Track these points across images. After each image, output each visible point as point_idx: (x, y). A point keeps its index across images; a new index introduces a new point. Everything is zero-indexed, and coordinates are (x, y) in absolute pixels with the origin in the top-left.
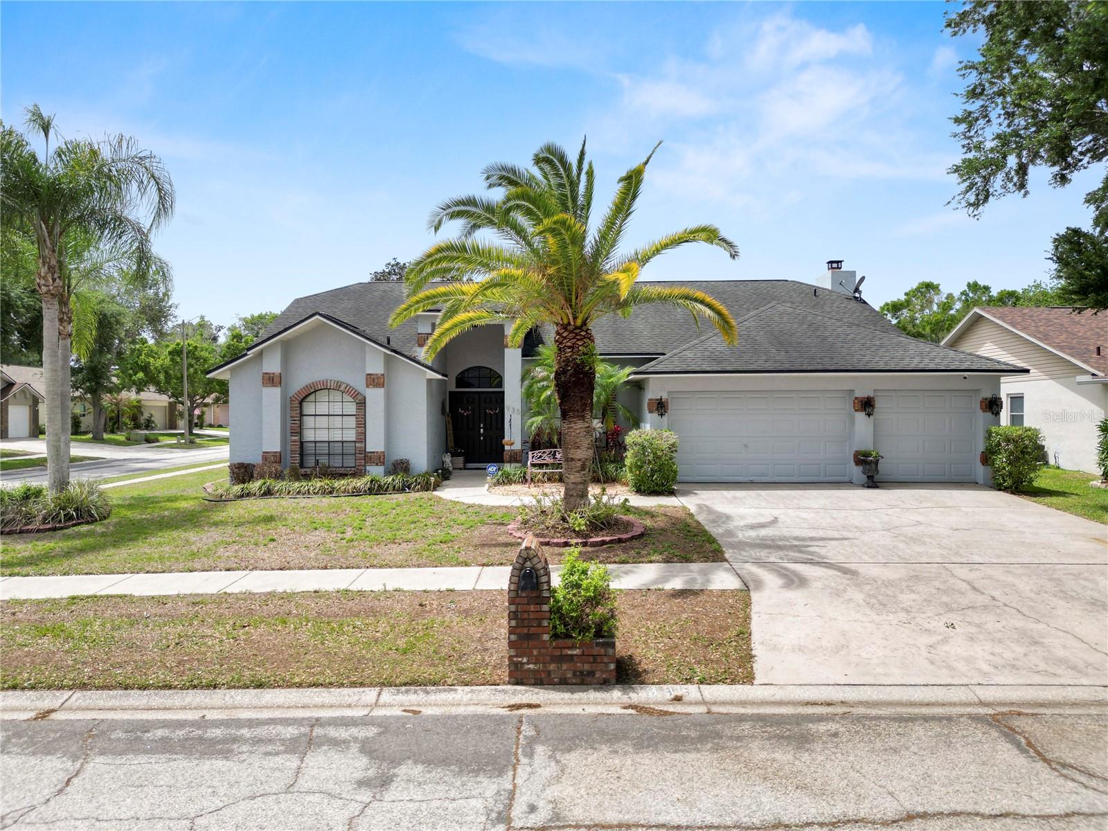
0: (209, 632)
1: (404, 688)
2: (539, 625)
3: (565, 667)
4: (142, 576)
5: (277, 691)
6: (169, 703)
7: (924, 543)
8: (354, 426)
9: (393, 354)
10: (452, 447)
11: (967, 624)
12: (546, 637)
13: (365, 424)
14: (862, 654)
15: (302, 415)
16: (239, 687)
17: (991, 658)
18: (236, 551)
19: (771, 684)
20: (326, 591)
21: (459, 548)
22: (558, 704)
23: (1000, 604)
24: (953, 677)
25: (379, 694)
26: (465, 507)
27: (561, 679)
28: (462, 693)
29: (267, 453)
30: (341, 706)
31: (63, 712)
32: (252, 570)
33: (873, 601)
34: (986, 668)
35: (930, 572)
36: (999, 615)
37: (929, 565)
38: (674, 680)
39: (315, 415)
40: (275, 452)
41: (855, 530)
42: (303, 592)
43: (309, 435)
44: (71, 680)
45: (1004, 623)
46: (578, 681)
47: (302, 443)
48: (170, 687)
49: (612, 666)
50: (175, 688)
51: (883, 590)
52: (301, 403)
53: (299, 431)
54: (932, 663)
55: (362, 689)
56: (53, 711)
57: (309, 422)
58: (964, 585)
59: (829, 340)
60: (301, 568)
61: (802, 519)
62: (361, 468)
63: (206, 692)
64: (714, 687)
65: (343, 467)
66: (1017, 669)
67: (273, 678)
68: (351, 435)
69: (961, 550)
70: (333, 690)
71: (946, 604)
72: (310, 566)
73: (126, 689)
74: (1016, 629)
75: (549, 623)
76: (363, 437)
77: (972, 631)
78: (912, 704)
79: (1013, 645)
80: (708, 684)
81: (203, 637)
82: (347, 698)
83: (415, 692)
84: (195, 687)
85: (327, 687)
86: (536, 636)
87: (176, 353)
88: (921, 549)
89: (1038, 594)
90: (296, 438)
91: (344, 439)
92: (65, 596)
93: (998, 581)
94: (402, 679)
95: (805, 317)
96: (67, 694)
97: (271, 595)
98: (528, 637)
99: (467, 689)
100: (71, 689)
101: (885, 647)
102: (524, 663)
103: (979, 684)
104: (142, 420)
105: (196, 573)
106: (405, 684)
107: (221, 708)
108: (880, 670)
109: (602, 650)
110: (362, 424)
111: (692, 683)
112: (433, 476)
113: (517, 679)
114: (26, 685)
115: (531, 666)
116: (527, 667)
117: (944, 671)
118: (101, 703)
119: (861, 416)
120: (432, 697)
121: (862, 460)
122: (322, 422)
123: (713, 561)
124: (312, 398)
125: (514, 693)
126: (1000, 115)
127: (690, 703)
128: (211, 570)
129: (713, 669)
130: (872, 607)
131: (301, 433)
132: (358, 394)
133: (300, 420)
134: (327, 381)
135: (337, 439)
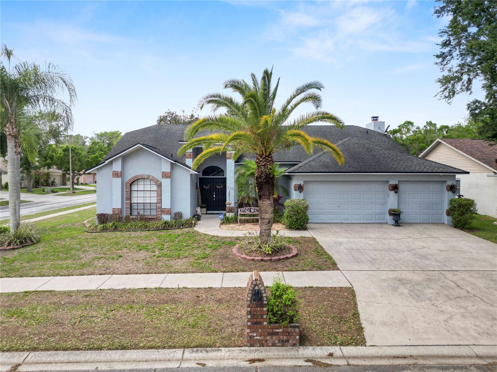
0: (95, 314)
1: (195, 349)
2: (262, 317)
3: (274, 338)
4: (58, 278)
5: (132, 351)
6: (78, 358)
7: (428, 259)
8: (156, 196)
9: (175, 162)
10: (200, 204)
11: (459, 307)
12: (265, 323)
13: (161, 195)
14: (414, 326)
15: (131, 191)
16: (113, 349)
17: (475, 328)
18: (103, 263)
19: (375, 346)
20: (150, 288)
21: (211, 262)
22: (273, 358)
23: (472, 295)
24: (460, 340)
25: (183, 353)
26: (210, 237)
27: (272, 344)
28: (224, 352)
29: (115, 209)
30: (165, 360)
31: (25, 366)
32: (112, 274)
33: (413, 294)
34: (476, 335)
35: (435, 276)
36: (473, 302)
37: (433, 272)
38: (328, 344)
39: (137, 191)
40: (118, 209)
41: (395, 251)
42: (139, 289)
43: (134, 200)
44: (28, 345)
45: (476, 307)
46: (281, 345)
47: (131, 204)
48: (78, 349)
49: (298, 337)
50: (81, 349)
51: (416, 287)
52: (131, 185)
53: (130, 198)
54: (448, 331)
55: (174, 350)
56: (19, 365)
57: (134, 194)
58: (452, 284)
59: (377, 157)
60: (136, 274)
61: (369, 244)
62: (159, 215)
63: (97, 352)
64: (348, 347)
65: (150, 215)
66: (490, 335)
67: (129, 344)
68: (154, 200)
69: (446, 263)
70: (160, 350)
71: (447, 296)
72: (140, 272)
73: (56, 350)
74: (483, 310)
75: (267, 317)
76: (160, 201)
77: (462, 311)
78: (444, 357)
79: (484, 320)
80: (344, 346)
81: (92, 317)
82: (167, 355)
83: (201, 351)
84: (91, 349)
85: (157, 349)
86: (261, 323)
87: (66, 150)
88: (427, 262)
89: (488, 289)
90: (129, 202)
91: (151, 202)
92: (22, 291)
93: (467, 281)
94: (194, 344)
95: (364, 145)
96: (26, 354)
97: (124, 290)
98: (257, 323)
99: (227, 349)
100: (28, 351)
101: (424, 322)
102: (254, 336)
103: (474, 345)
104: (50, 181)
105: (85, 276)
106: (196, 347)
107: (105, 362)
108: (425, 336)
109: (293, 330)
110: (160, 195)
111: (336, 345)
112: (193, 220)
113: (251, 344)
114: (5, 349)
115: (258, 338)
116: (256, 338)
117: (455, 336)
118: (44, 359)
119: (392, 193)
120: (210, 354)
121: (393, 214)
122: (141, 194)
123: (333, 270)
124: (136, 183)
125: (250, 352)
126: (458, 55)
127: (338, 358)
128: (92, 275)
129: (345, 336)
130: (413, 298)
131: (130, 199)
132: (158, 181)
133: (130, 193)
134: (143, 175)
135: (147, 202)
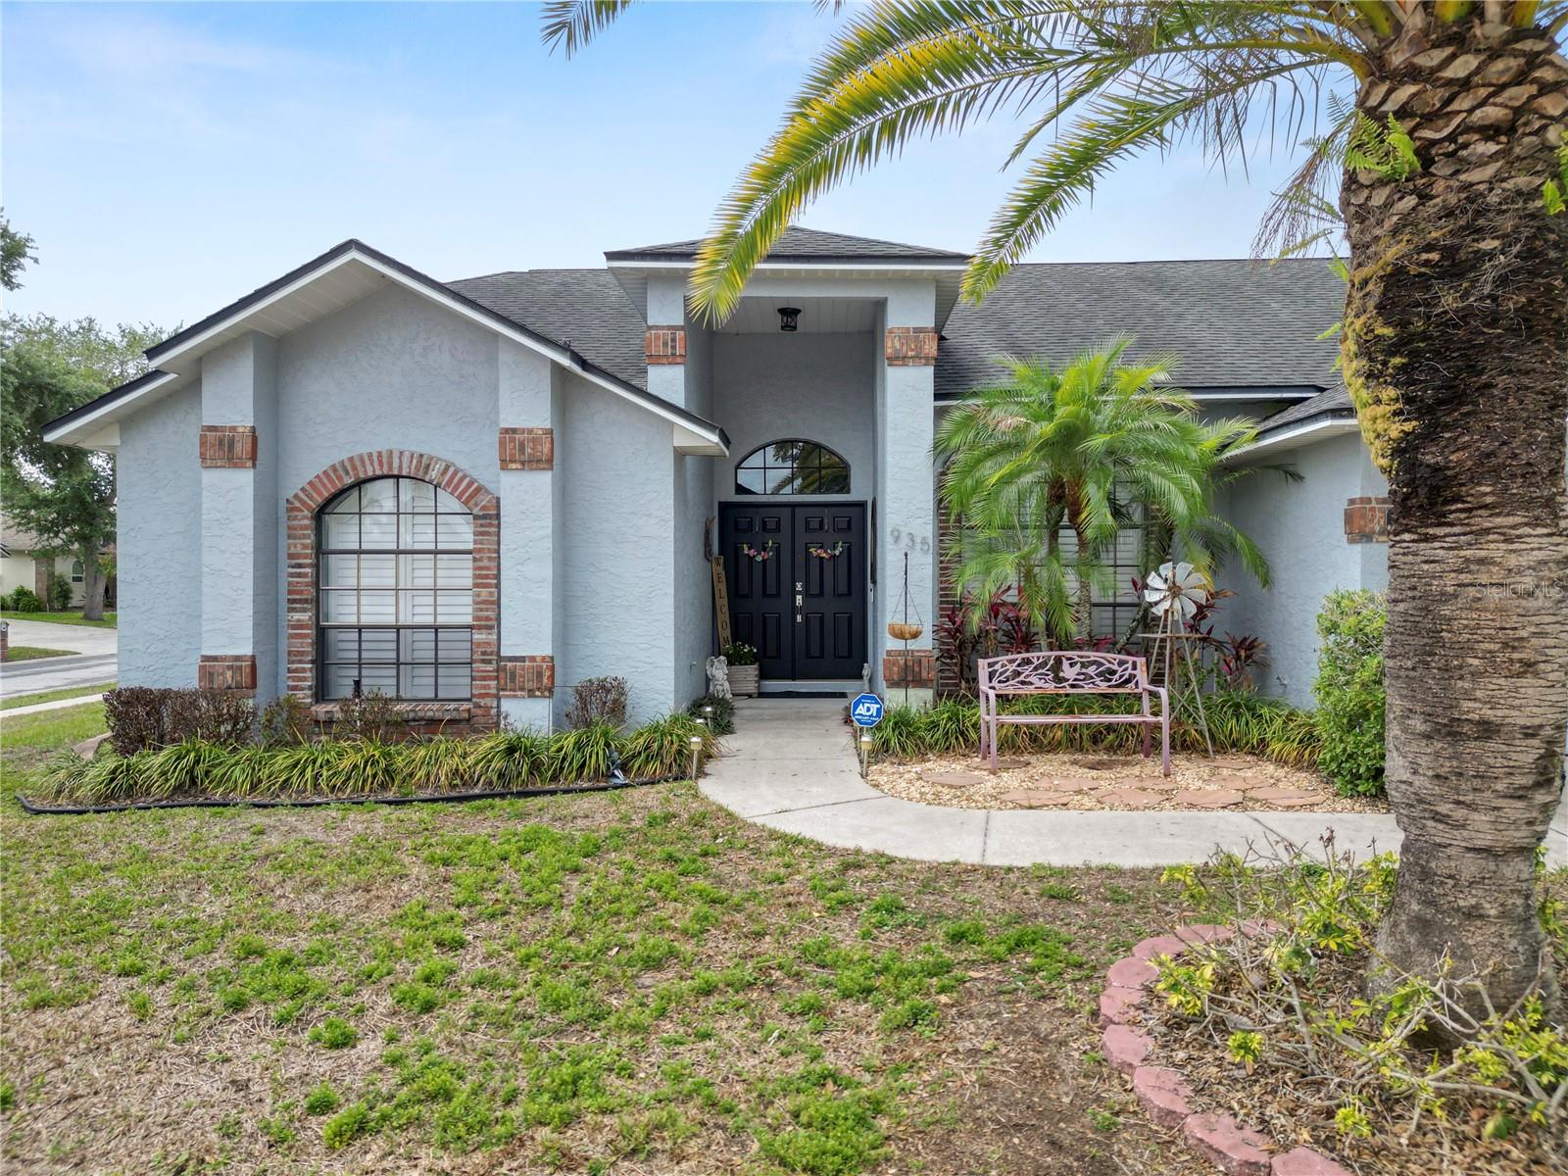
8: (469, 582)
9: (577, 369)
10: (727, 641)
13: (498, 577)
15: (321, 551)
29: (215, 659)
39: (359, 552)
40: (237, 658)
43: (343, 610)
47: (322, 634)
52: (320, 514)
53: (312, 597)
57: (344, 572)
62: (489, 701)
65: (435, 699)
68: (459, 609)
76: (492, 614)
90: (305, 617)
91: (442, 620)
110: (489, 576)
112: (693, 730)
122: (379, 573)
124: (350, 503)
131: (318, 603)
132: (478, 490)
133: (317, 566)
134: (391, 453)
135: (419, 620)
